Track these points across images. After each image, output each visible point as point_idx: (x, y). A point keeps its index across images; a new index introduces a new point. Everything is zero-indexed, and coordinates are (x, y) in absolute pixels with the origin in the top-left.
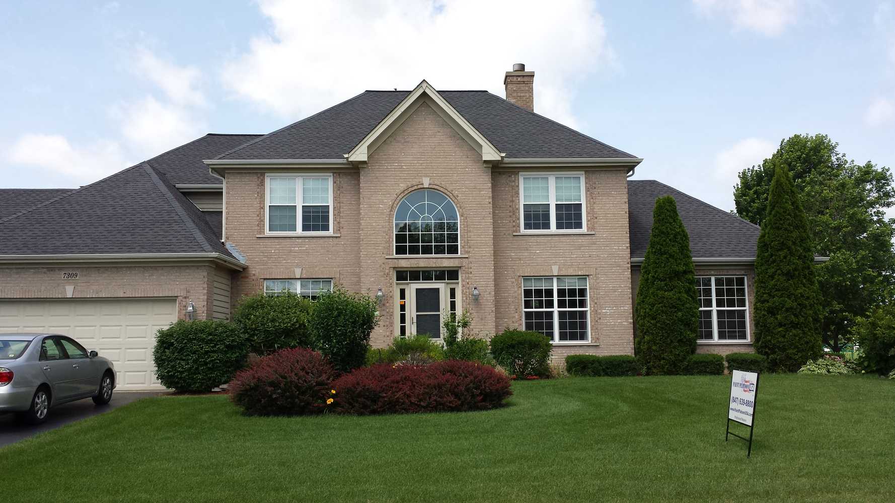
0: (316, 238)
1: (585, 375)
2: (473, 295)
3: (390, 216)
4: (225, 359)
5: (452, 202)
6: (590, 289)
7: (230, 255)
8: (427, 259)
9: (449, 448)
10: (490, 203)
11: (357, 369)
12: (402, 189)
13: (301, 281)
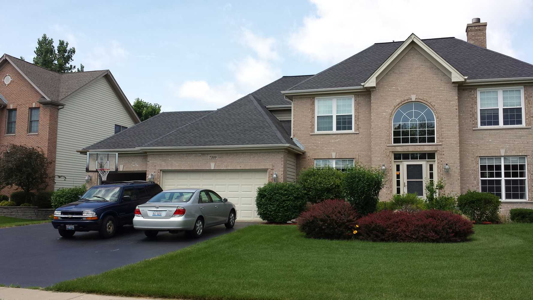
0: (344, 135)
1: (524, 222)
2: (445, 169)
3: (390, 120)
4: (294, 204)
5: (430, 109)
6: (528, 165)
7: (296, 145)
8: (414, 146)
9: (433, 266)
10: (457, 109)
11: (371, 213)
12: (398, 103)
13: (336, 160)
